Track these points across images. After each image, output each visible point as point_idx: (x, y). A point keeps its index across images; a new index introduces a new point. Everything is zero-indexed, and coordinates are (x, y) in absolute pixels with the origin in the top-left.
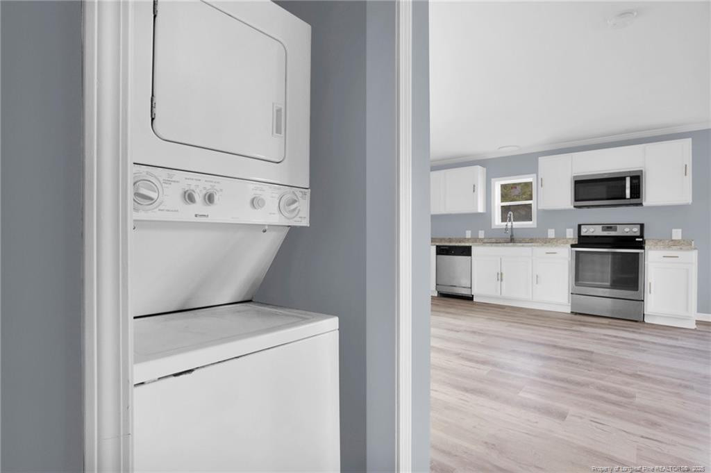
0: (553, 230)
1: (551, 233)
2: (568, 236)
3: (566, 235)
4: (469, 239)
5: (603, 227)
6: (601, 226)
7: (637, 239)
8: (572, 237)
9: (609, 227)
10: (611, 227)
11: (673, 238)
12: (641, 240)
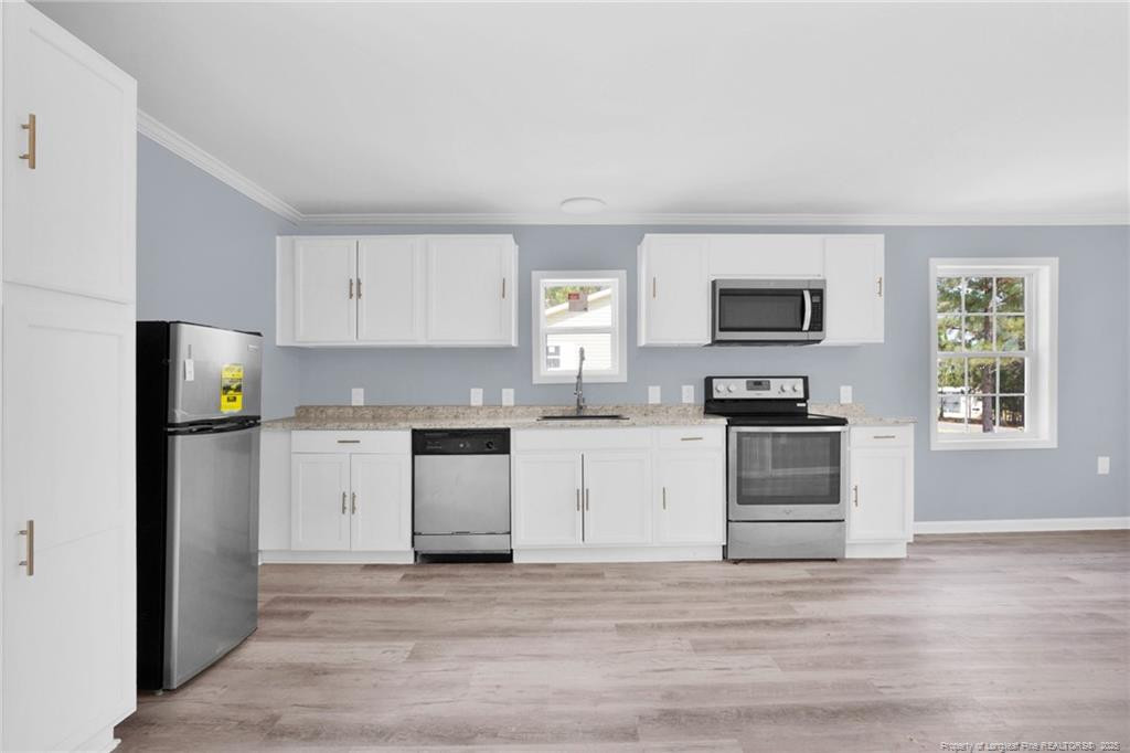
0: (658, 388)
1: (654, 395)
2: (685, 400)
3: (681, 398)
4: (478, 409)
5: (748, 382)
6: (745, 380)
7: (799, 405)
8: (692, 401)
9: (757, 383)
10: (760, 383)
11: (842, 402)
12: (804, 405)
